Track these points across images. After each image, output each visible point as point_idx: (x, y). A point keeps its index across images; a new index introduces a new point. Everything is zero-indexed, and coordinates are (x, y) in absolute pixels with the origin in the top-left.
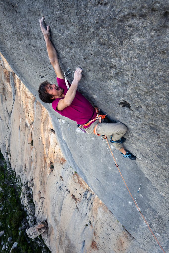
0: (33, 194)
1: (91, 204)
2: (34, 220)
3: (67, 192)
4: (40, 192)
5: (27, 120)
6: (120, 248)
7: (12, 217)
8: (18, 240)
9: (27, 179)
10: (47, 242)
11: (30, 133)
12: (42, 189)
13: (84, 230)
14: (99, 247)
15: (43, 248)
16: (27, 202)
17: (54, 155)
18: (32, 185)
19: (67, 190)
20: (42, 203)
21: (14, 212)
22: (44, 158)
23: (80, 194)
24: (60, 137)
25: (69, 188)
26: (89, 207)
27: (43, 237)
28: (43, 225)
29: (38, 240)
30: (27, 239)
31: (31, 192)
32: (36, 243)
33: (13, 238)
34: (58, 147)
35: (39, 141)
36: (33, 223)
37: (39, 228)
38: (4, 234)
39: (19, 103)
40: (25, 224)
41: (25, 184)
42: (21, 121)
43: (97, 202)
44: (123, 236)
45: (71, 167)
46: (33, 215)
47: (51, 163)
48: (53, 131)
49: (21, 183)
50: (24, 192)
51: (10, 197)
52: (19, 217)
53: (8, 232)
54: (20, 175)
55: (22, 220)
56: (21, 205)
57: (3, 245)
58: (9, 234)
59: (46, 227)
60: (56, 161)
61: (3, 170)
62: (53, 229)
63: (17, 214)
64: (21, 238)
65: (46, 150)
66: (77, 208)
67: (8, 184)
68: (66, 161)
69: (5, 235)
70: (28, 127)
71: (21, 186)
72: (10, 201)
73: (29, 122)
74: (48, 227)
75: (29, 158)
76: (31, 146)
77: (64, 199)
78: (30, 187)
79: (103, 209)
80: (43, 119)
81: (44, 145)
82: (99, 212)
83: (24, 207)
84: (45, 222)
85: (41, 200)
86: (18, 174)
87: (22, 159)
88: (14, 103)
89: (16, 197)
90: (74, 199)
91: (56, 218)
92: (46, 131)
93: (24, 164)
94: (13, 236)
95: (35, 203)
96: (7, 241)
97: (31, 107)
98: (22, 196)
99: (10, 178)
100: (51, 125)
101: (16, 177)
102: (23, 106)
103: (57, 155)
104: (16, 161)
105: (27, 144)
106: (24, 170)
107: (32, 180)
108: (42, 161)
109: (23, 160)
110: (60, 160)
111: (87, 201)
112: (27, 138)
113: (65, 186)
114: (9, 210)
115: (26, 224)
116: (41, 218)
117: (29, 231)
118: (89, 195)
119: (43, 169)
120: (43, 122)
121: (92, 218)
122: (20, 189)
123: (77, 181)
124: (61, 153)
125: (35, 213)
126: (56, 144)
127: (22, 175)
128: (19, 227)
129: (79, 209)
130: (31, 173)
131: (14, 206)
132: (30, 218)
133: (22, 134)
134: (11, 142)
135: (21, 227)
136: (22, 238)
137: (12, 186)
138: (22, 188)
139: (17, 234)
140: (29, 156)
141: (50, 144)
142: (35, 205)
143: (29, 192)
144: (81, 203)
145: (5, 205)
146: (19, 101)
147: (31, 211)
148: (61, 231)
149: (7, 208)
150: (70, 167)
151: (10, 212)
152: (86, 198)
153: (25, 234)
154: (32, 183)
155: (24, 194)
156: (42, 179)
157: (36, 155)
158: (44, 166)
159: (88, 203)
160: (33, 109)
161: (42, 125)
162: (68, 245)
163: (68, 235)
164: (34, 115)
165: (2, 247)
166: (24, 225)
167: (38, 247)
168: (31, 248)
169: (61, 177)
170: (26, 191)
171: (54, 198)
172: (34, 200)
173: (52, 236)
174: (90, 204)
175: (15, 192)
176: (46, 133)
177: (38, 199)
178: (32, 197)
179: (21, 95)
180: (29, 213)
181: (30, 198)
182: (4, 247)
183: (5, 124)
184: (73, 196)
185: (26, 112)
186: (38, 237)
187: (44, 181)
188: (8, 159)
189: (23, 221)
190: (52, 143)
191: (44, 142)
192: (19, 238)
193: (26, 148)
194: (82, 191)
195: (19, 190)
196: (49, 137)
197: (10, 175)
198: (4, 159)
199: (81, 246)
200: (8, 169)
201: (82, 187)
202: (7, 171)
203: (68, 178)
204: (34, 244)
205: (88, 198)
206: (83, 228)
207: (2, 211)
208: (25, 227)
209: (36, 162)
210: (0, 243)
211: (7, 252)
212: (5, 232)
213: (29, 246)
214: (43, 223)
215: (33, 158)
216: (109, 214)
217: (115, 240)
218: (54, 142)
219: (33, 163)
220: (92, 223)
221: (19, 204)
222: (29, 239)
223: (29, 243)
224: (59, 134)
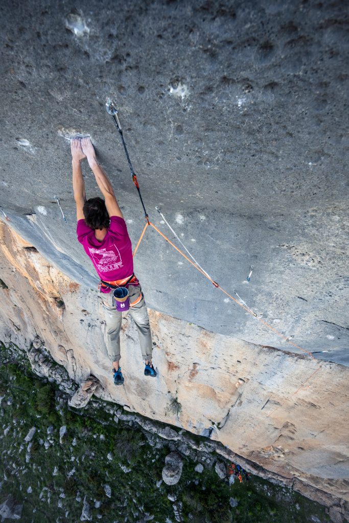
0: (51, 353)
2: (73, 384)
3: (103, 325)
4: (60, 346)
6: (205, 351)
7: (36, 402)
8: (63, 423)
9: (28, 341)
10: (106, 397)
12: (61, 340)
14: (180, 365)
15: (105, 406)
16: (48, 369)
17: (54, 286)
18: (43, 343)
19: (102, 323)
20: (73, 357)
21: (35, 394)
22: (40, 296)
24: (49, 251)
27: (98, 395)
28: (90, 383)
29: (93, 403)
30: (77, 413)
31: (46, 353)
32: (92, 408)
33: (53, 425)
34: (54, 271)
35: (15, 276)
36: (73, 389)
37: (86, 389)
38: (37, 431)
40: (61, 397)
41: (29, 348)
43: (152, 317)
44: (203, 337)
45: (92, 290)
46: (69, 379)
47: (56, 298)
48: (29, 249)
49: (21, 350)
50: (35, 359)
51: (14, 379)
52: (47, 396)
53: (41, 424)
54: (12, 341)
55: (54, 396)
56: (40, 379)
57: (44, 444)
58: (44, 425)
59: (96, 382)
60: (63, 293)
62: (106, 379)
63: (41, 393)
64: (66, 417)
65: (36, 284)
66: (129, 337)
68: (79, 286)
69: (39, 431)
71: (23, 355)
72: (17, 385)
74: (98, 380)
75: (12, 310)
76: (5, 289)
78: (41, 348)
79: (165, 320)
81: (27, 278)
82: (161, 326)
83: (47, 378)
84: (91, 377)
85: (69, 355)
86: (8, 340)
89: (26, 374)
91: (105, 365)
92: (18, 254)
93: (9, 321)
94: (53, 423)
95: (61, 363)
96: (47, 435)
98: (33, 366)
100: (21, 241)
101: (7, 346)
103: (60, 283)
106: (15, 331)
107: (38, 337)
108: (38, 302)
109: (3, 318)
110: (69, 288)
113: (96, 319)
114: (25, 397)
115: (64, 396)
116: (82, 375)
117: (72, 403)
119: (48, 313)
120: (2, 241)
122: (26, 359)
124: (65, 277)
125: (70, 375)
126: (49, 267)
127: (16, 338)
128: (54, 406)
129: (133, 337)
130: (29, 329)
131: (29, 386)
132: (66, 386)
135: (58, 403)
136: (69, 416)
137: (9, 362)
138: (28, 357)
139: (58, 417)
140: (11, 307)
141: (37, 273)
142: (63, 366)
143: (44, 355)
144: (131, 329)
145: (12, 394)
147: (61, 377)
149: (19, 397)
150: (90, 290)
151: (28, 397)
153: (69, 409)
154: (39, 341)
155: (35, 362)
156: (52, 327)
157: (23, 298)
158: (47, 308)
161: (4, 248)
162: (137, 385)
163: (132, 374)
165: (44, 447)
166: (61, 400)
167: (98, 410)
168: (89, 418)
169: (84, 311)
170: (37, 356)
171: (88, 344)
172: (57, 361)
175: (20, 369)
176: (18, 257)
177: (64, 356)
178: (52, 358)
180: (60, 380)
181: (49, 361)
182: (46, 445)
186: (92, 399)
187: (58, 328)
189: (57, 395)
190: (40, 269)
191: (25, 273)
192: (63, 420)
195: (23, 362)
196: (28, 262)
203: (96, 307)
204: (91, 411)
207: (14, 405)
208: (65, 401)
209: (28, 309)
210: (39, 444)
211: (57, 446)
212: (36, 426)
213: (85, 418)
214: (89, 379)
215: (20, 305)
216: (175, 322)
217: (196, 346)
218: (43, 266)
219: (25, 313)
220: (157, 344)
221: (36, 379)
222: (80, 410)
223: (83, 415)
224: (45, 248)
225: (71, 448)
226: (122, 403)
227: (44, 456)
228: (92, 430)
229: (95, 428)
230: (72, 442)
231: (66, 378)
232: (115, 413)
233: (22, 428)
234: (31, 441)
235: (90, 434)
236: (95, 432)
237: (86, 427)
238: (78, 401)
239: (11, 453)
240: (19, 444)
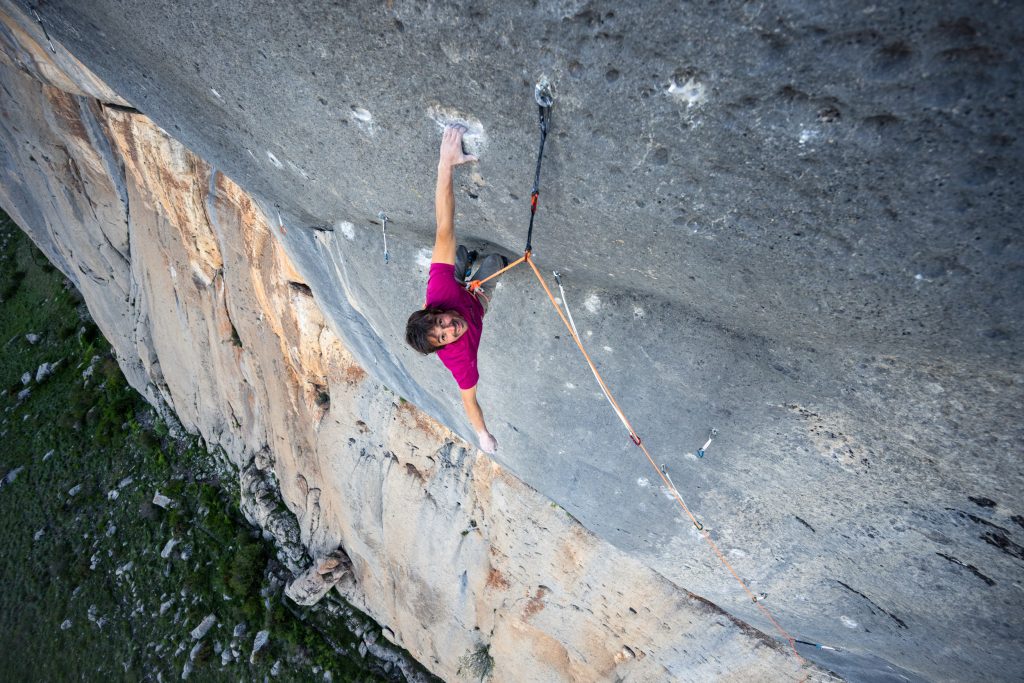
0: (281, 486)
1: (467, 475)
2: (303, 555)
3: (388, 460)
4: (300, 476)
5: (195, 266)
6: (568, 568)
7: (230, 568)
8: (266, 624)
9: (248, 450)
10: (355, 599)
11: (220, 306)
12: (305, 465)
13: (460, 547)
14: (512, 580)
15: (348, 617)
16: (267, 512)
17: (320, 363)
18: (272, 463)
19: (387, 455)
20: (317, 504)
21: (233, 553)
22: (291, 375)
23: (430, 458)
24: (333, 300)
25: (392, 449)
26: (461, 486)
27: (341, 591)
28: (335, 562)
29: (329, 603)
30: (295, 613)
31: (273, 483)
32: (324, 612)
33: (247, 623)
34: (329, 336)
35: (259, 327)
36: (301, 565)
37: (324, 572)
38: (216, 624)
39: (148, 211)
40: (275, 573)
41: (246, 464)
42: (174, 273)
43: (484, 470)
44: (572, 539)
45: (386, 389)
46: (298, 544)
47: (317, 386)
48: (297, 286)
49: (231, 464)
50: (250, 488)
51: (206, 514)
52: (252, 563)
53: (227, 613)
54: (221, 442)
55: (265, 567)
56: (248, 527)
57: (220, 654)
58: (231, 618)
59: (345, 564)
60: (333, 380)
61: (155, 440)
62: (366, 565)
63: (242, 554)
64: (273, 615)
65: (290, 352)
66: (429, 496)
67: (186, 478)
68: (364, 375)
69: (219, 626)
70: (205, 288)
71: (233, 474)
72: (207, 527)
73: (205, 270)
74: (350, 561)
75: (237, 387)
76: (236, 347)
77: (382, 481)
78: (267, 470)
79: (506, 482)
80: (254, 254)
81: (278, 337)
82: (495, 494)
83: (261, 530)
84: (339, 552)
85: (311, 497)
86: (214, 439)
87: (214, 394)
88: (128, 213)
89: (227, 510)
90: (413, 475)
91: (371, 536)
92: (276, 290)
93: (227, 406)
94: (249, 618)
95: (293, 510)
96: (231, 639)
97: (198, 220)
98: (243, 500)
99: (189, 460)
100: (289, 267)
101: (210, 449)
102: (166, 221)
103: (333, 360)
104: (195, 404)
105: (218, 346)
106: (231, 425)
107: (266, 448)
108: (285, 385)
109: (218, 397)
110: (345, 373)
111: (452, 471)
112: (215, 326)
113: (378, 445)
114: (215, 554)
115: (281, 573)
116: (324, 544)
117: (291, 592)
118: (455, 454)
119: (296, 409)
120: (256, 262)
121: (478, 512)
122: (235, 483)
123: (414, 424)
124: (345, 353)
125: (302, 536)
126: (321, 327)
127: (230, 440)
128: (260, 587)
129: (436, 497)
130: (257, 429)
131: (226, 535)
132: (290, 554)
133: (193, 315)
134: (158, 346)
135: (267, 584)
136: (279, 615)
137: (205, 480)
138: (239, 479)
139: (261, 609)
140: (237, 381)
141: (298, 332)
142: (294, 515)
143: (268, 485)
144: (437, 481)
145: (195, 541)
146: (147, 205)
147: (287, 535)
148: (391, 566)
149: (204, 550)
150: (381, 387)
151: (220, 555)
152: (449, 465)
153: (284, 601)
154: (267, 456)
155: (250, 494)
156: (297, 438)
157: (261, 371)
158: (297, 400)
159: (457, 477)
160: (208, 224)
161: (255, 274)
162: (421, 594)
163: (416, 571)
164: (218, 245)
165: (220, 659)
166: (274, 579)
167: (335, 620)
168: (315, 631)
169: (361, 423)
170: (255, 484)
171: (351, 487)
172: (287, 503)
173: (367, 582)
174: (463, 477)
175: (220, 497)
176: (275, 297)
177: (301, 497)
178: (280, 496)
179: (149, 182)
180: (283, 540)
181: (273, 499)
182: (225, 657)
183: (114, 291)
184: (410, 466)
185: (184, 239)
186: (328, 595)
187: (307, 442)
188: (165, 403)
189: (269, 568)
190: (305, 325)
191: (278, 327)
192: (268, 619)
193: (221, 358)
194: (433, 447)
195: (229, 487)
196: (288, 308)
197: (187, 450)
198: (150, 406)
199: (458, 585)
200: (172, 433)
201: (431, 438)
202: (172, 439)
203: (385, 422)
204: (321, 618)
205: (454, 463)
206: (457, 544)
207: (191, 562)
208: (280, 583)
209: (264, 393)
210: (212, 651)
211: (242, 666)
212: (217, 615)
213: (306, 628)
214: (333, 555)
215: (253, 382)
216: (524, 491)
217: (553, 553)
218: (312, 322)
219: (256, 399)
220: (479, 525)
221: (242, 526)
222: (302, 609)
223: (305, 620)
224: (327, 292)
225: (267, 679)
226: (381, 621)
227: (214, 677)
228: (313, 655)
229: (320, 653)
230: (271, 667)
231: (295, 540)
232: (365, 636)
233: (192, 610)
234: (201, 640)
235: (308, 662)
236: (318, 662)
237: (303, 646)
238: (303, 591)
239: (161, 652)
240: (179, 639)
